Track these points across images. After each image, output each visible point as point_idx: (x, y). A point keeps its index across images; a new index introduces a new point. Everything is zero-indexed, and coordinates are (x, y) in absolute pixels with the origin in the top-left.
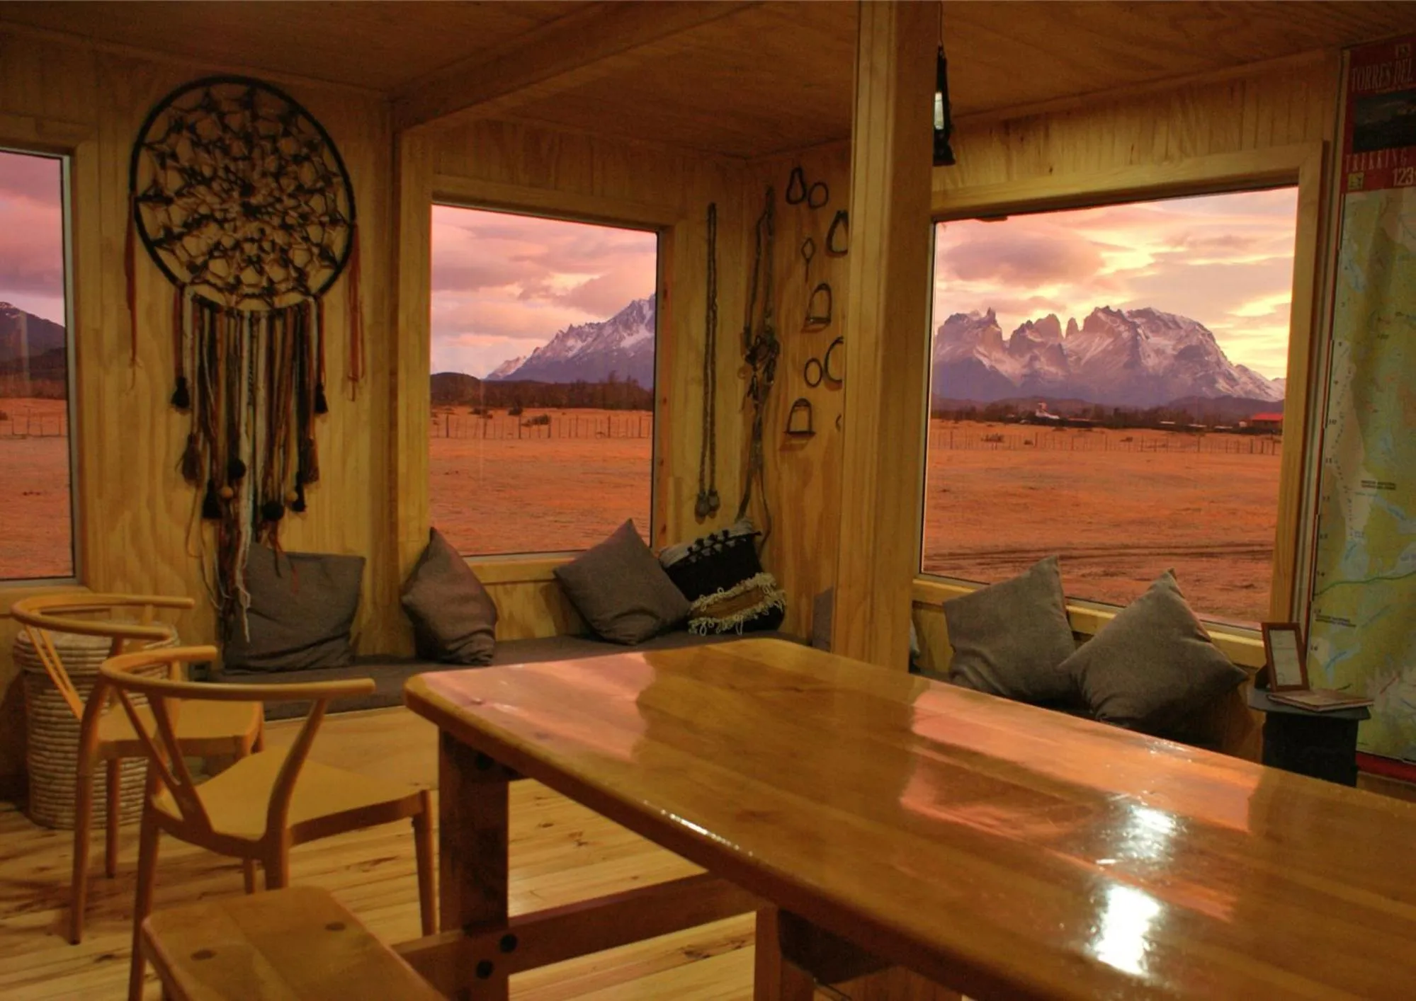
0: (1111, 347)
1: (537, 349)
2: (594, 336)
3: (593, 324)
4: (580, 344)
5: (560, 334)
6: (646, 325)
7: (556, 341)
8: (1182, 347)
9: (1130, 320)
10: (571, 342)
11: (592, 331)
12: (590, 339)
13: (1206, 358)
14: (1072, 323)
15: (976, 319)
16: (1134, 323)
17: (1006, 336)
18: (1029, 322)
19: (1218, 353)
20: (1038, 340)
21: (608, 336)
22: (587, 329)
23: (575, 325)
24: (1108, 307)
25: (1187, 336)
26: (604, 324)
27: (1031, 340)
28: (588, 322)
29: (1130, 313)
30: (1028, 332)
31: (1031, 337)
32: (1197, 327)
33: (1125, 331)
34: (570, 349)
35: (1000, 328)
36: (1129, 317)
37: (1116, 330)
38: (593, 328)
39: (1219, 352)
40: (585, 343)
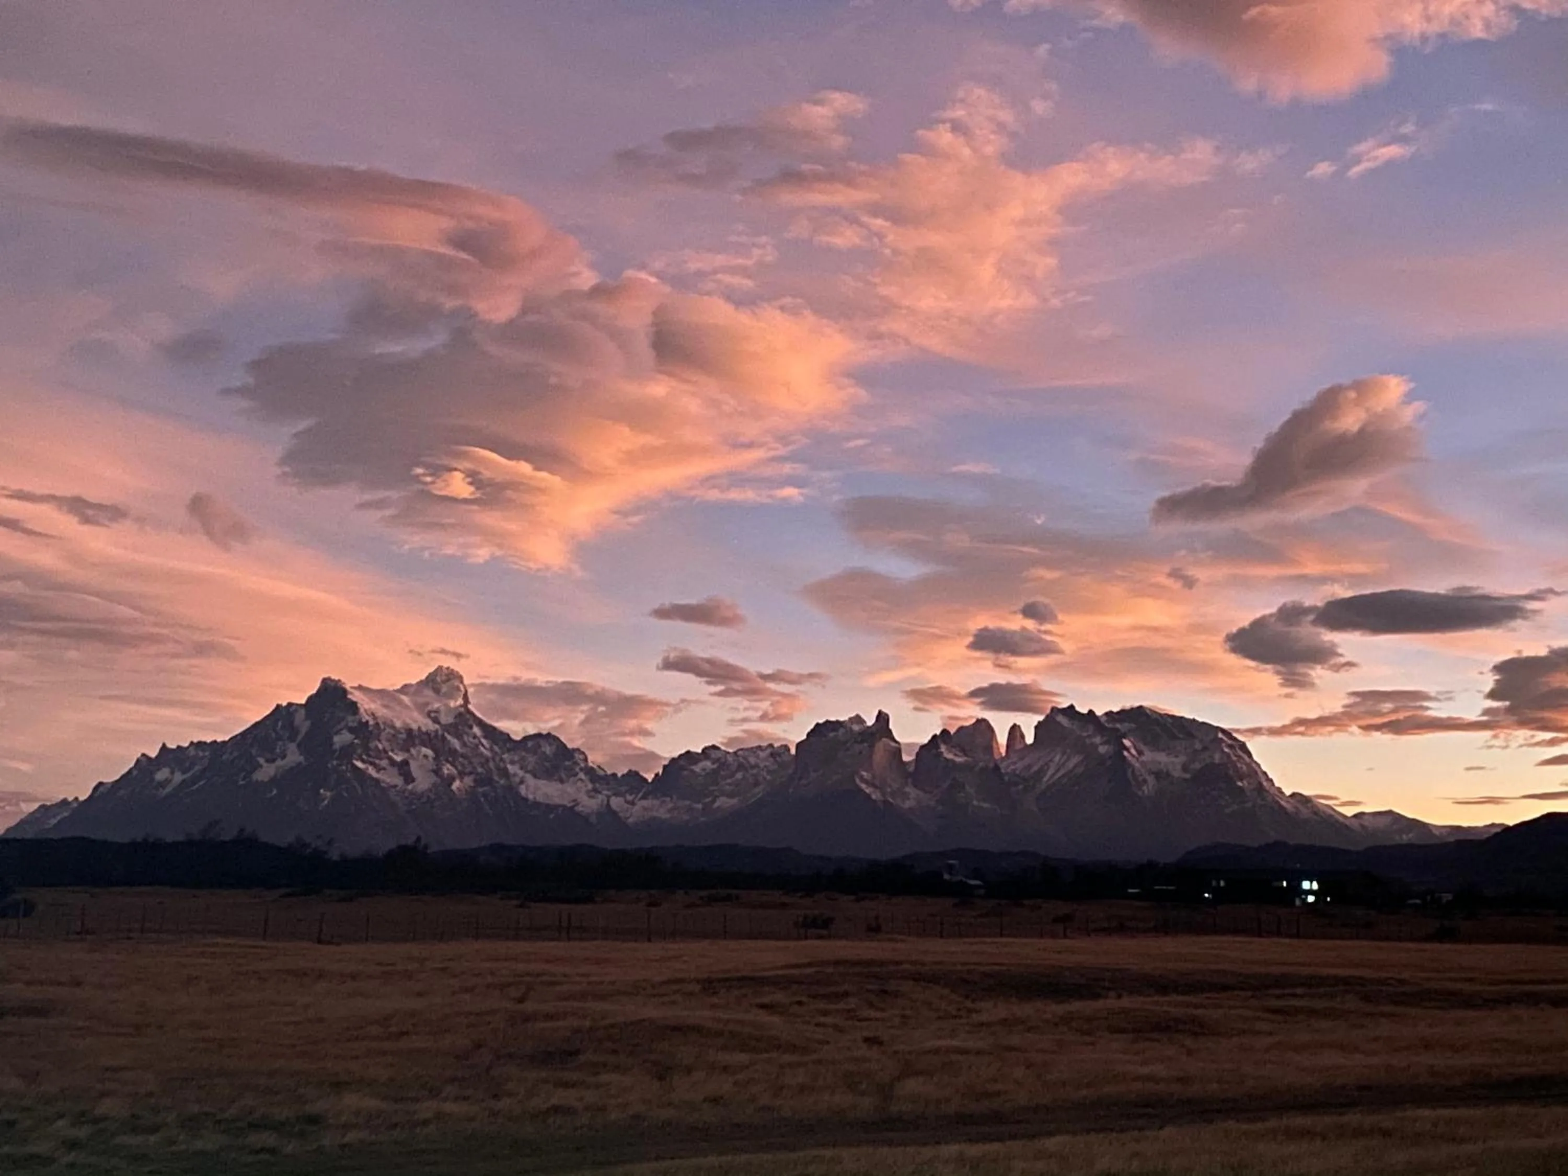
0: (1080, 770)
1: (100, 784)
2: (205, 763)
3: (205, 743)
4: (178, 777)
5: (144, 759)
6: (299, 746)
7: (135, 772)
8: (1197, 766)
9: (1110, 726)
10: (162, 775)
11: (201, 754)
12: (198, 768)
13: (1240, 784)
14: (1014, 733)
15: (856, 728)
16: (1116, 731)
17: (908, 754)
18: (945, 732)
19: (1255, 773)
20: (961, 759)
21: (232, 762)
22: (192, 752)
23: (172, 745)
24: (1072, 707)
25: (1205, 749)
26: (225, 743)
27: (948, 760)
28: (195, 741)
29: (1109, 714)
30: (942, 748)
31: (949, 756)
32: (1220, 735)
33: (1103, 743)
34: (163, 784)
35: (898, 743)
36: (1107, 721)
37: (1088, 741)
38: (204, 750)
39: (1260, 774)
40: (189, 774)
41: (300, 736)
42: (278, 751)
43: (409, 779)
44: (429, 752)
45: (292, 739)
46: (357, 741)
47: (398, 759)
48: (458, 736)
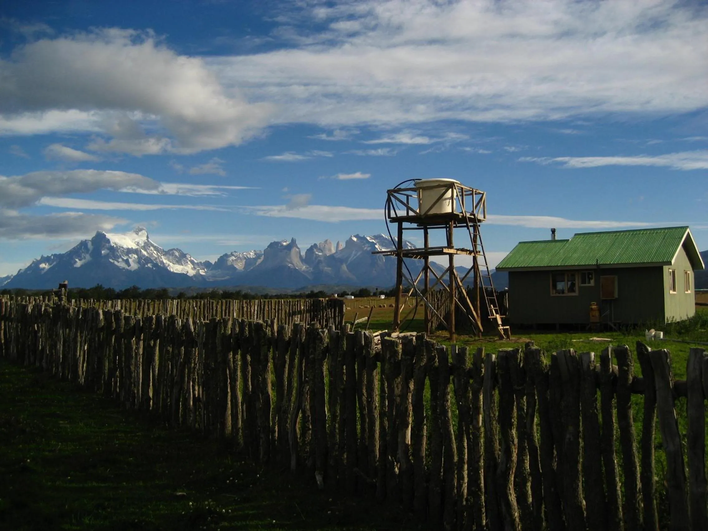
0: (361, 256)
3: (57, 254)
6: (90, 255)
9: (370, 241)
10: (42, 266)
11: (55, 258)
12: (55, 263)
15: (285, 244)
20: (321, 254)
21: (66, 260)
22: (53, 258)
26: (63, 254)
30: (315, 250)
31: (317, 252)
34: (42, 269)
37: (363, 246)
38: (57, 257)
40: (52, 265)
41: (90, 252)
42: (83, 257)
43: (129, 265)
44: (136, 256)
45: (87, 253)
46: (110, 253)
47: (125, 258)
48: (145, 250)
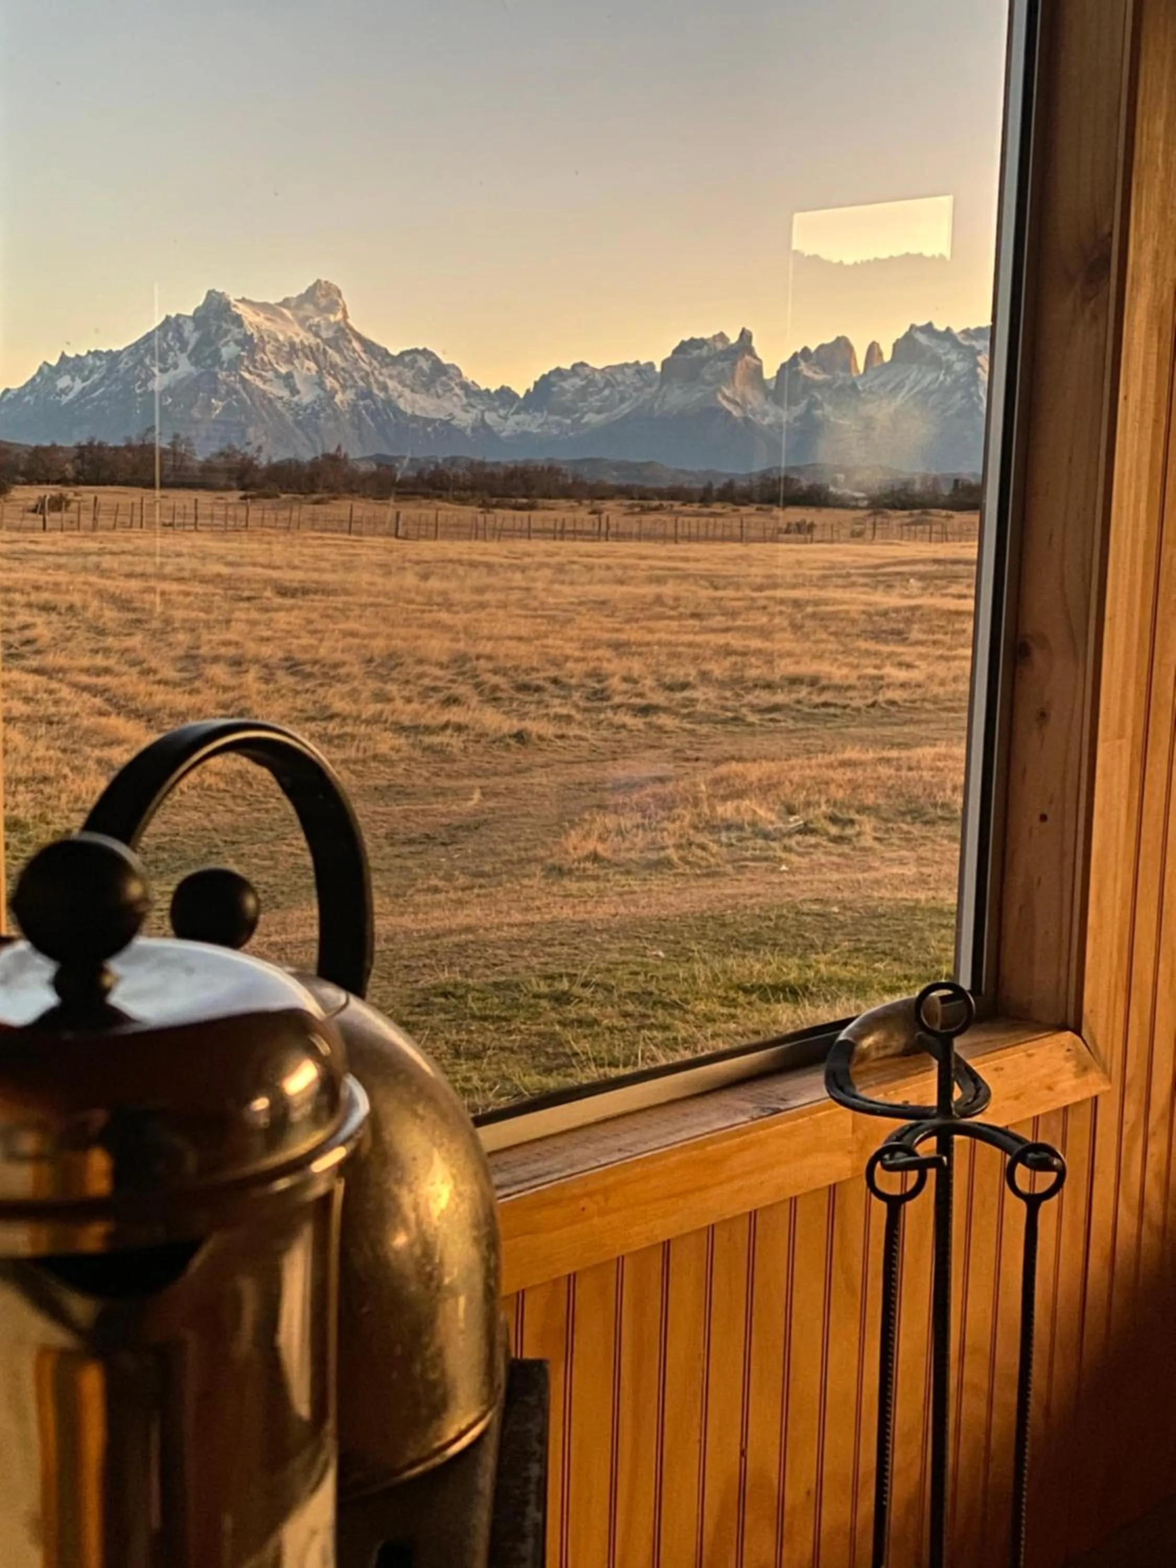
1: (7, 391)
2: (103, 371)
3: (101, 352)
4: (79, 385)
5: (45, 367)
6: (189, 356)
7: (38, 380)
9: (966, 343)
10: (63, 382)
11: (98, 363)
12: (96, 376)
14: (873, 350)
15: (720, 346)
16: (971, 348)
17: (770, 372)
18: (805, 350)
20: (820, 377)
21: (127, 371)
22: (90, 361)
23: (71, 354)
24: (930, 325)
26: (120, 353)
27: (807, 378)
28: (92, 350)
29: (966, 332)
30: (803, 366)
31: (809, 373)
33: (959, 360)
34: (64, 392)
35: (760, 360)
36: (963, 339)
37: (944, 358)
38: (101, 359)
40: (89, 382)
41: (190, 347)
42: (170, 361)
43: (294, 391)
44: (312, 365)
45: (182, 350)
46: (243, 353)
47: (283, 370)
48: (339, 350)
